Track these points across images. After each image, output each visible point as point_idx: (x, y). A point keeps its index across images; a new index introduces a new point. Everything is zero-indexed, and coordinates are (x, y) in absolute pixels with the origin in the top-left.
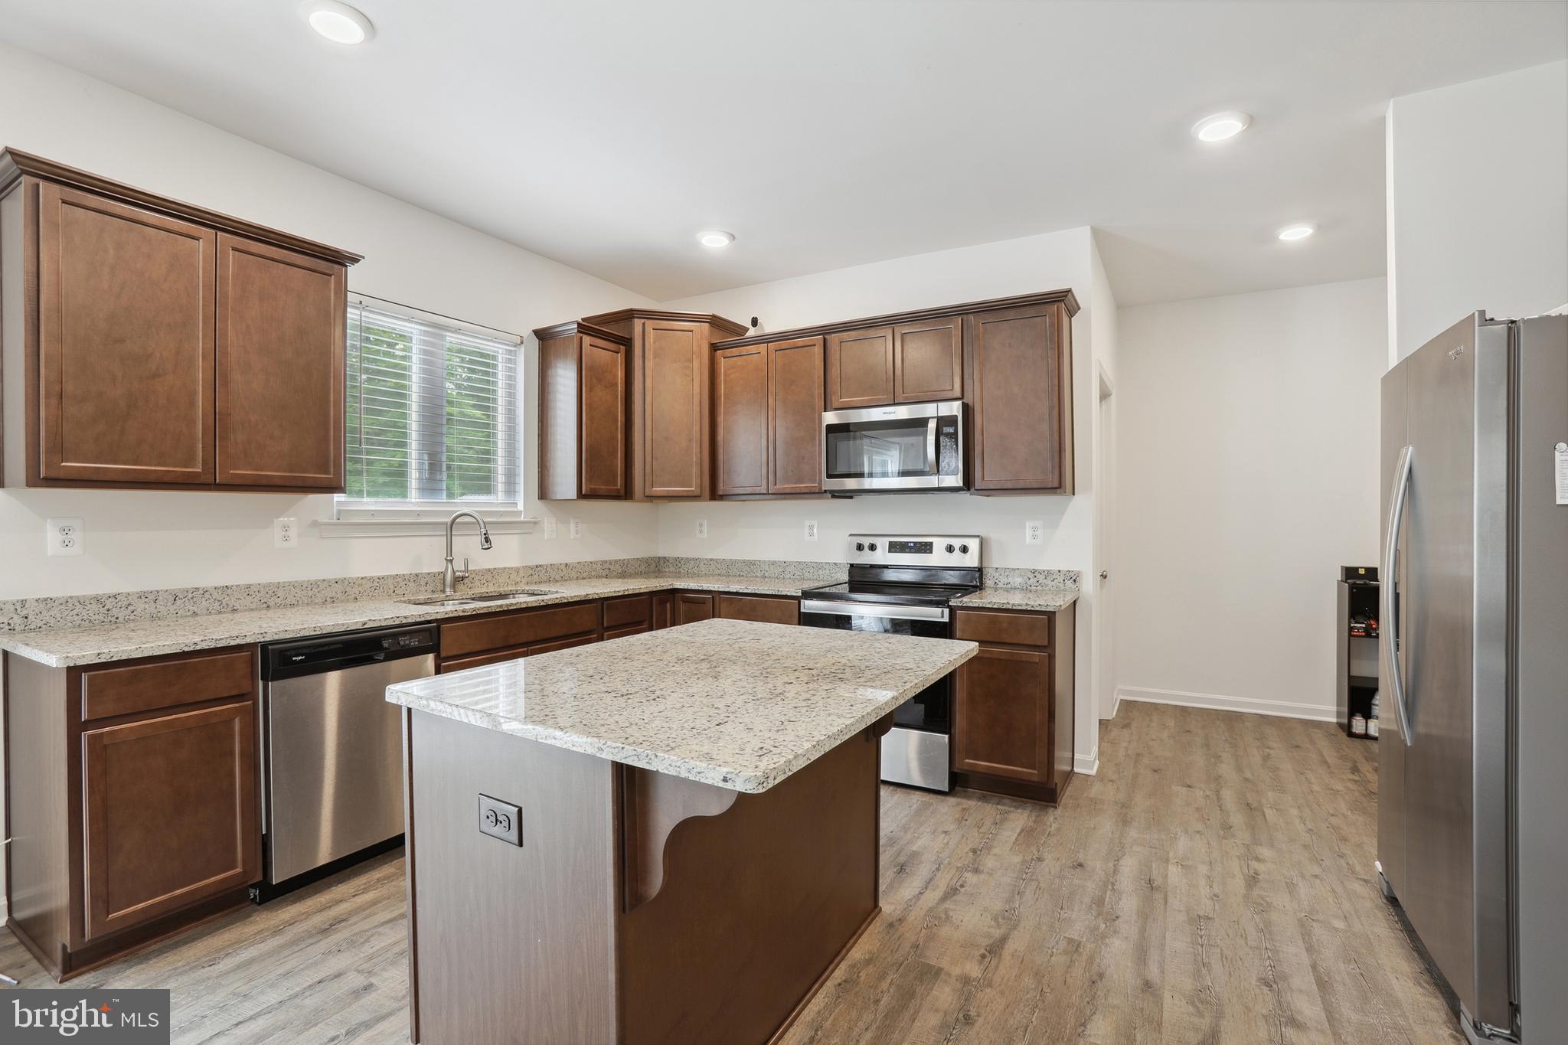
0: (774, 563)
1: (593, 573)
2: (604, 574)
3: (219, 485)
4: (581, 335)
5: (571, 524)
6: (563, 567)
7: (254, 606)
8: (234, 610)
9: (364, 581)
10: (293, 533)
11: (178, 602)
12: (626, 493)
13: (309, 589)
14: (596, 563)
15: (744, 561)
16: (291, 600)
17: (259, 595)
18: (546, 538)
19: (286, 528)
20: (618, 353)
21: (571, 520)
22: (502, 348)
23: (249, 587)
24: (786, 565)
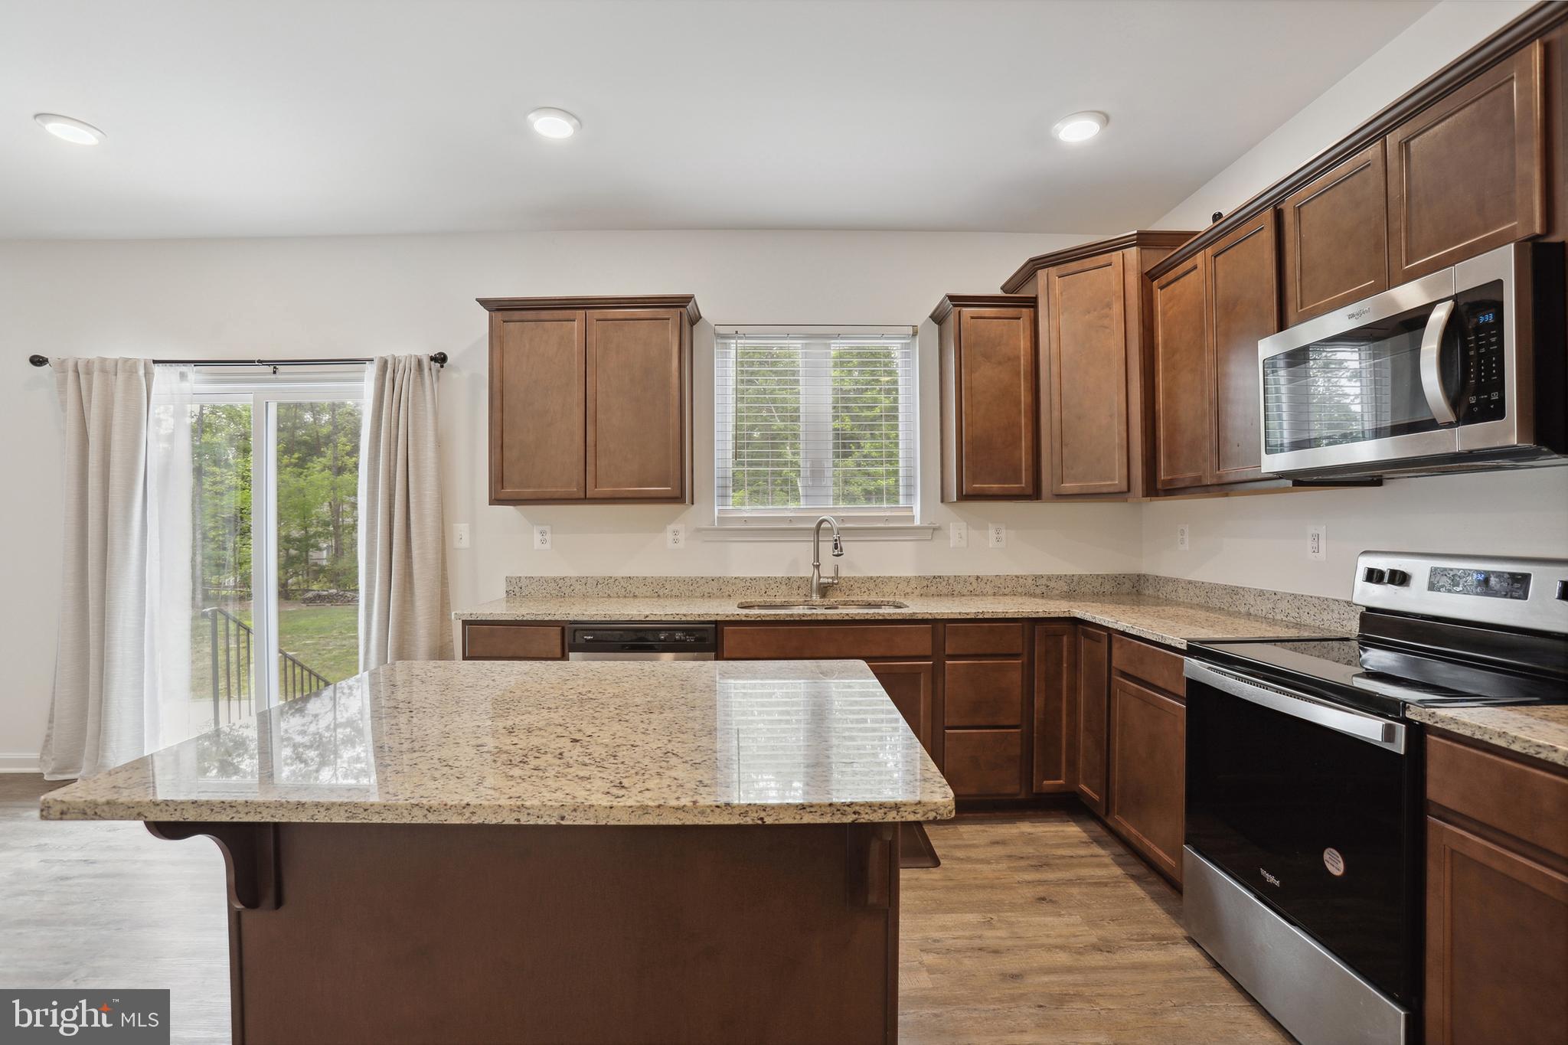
0: (1261, 593)
1: (1020, 590)
2: (1038, 591)
3: (589, 499)
4: (959, 308)
5: (990, 531)
6: (973, 580)
7: (648, 594)
8: (635, 596)
9: (737, 581)
10: (681, 536)
11: (599, 586)
12: (1035, 493)
13: (690, 584)
14: (1025, 578)
15: (1225, 588)
16: (675, 592)
17: (652, 586)
18: (951, 546)
19: (676, 533)
20: (1019, 318)
21: (990, 525)
22: (898, 343)
23: (645, 578)
24: (1276, 597)
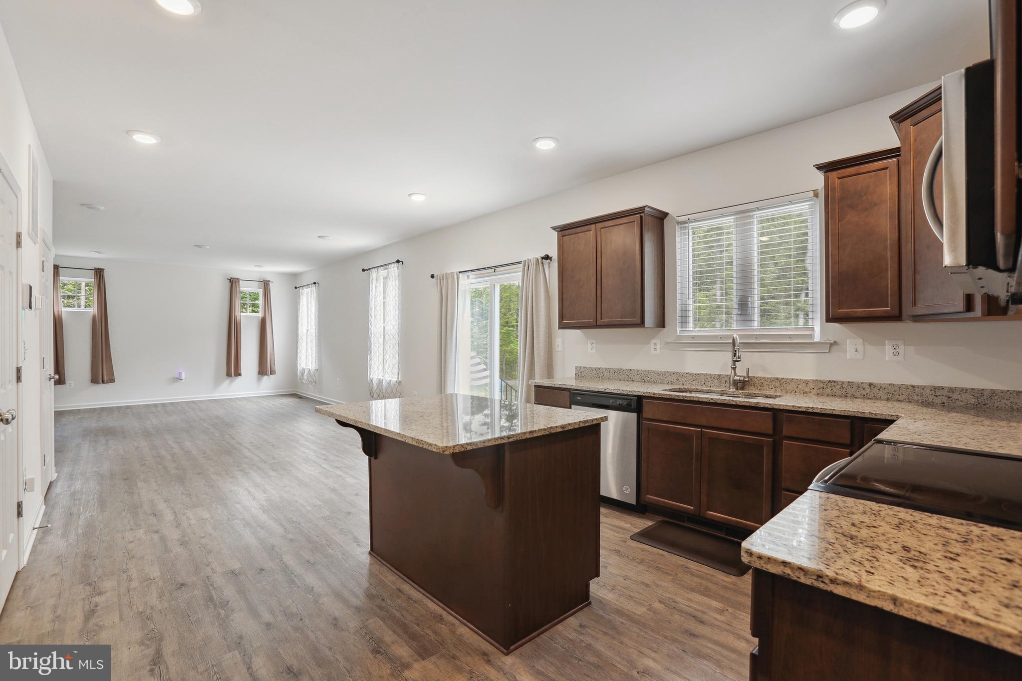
3: (599, 326)
4: (828, 173)
5: (887, 346)
8: (633, 381)
10: (658, 347)
11: (616, 374)
12: (899, 316)
14: (923, 388)
16: (653, 380)
17: (641, 375)
19: (655, 344)
21: (886, 342)
23: (638, 371)
